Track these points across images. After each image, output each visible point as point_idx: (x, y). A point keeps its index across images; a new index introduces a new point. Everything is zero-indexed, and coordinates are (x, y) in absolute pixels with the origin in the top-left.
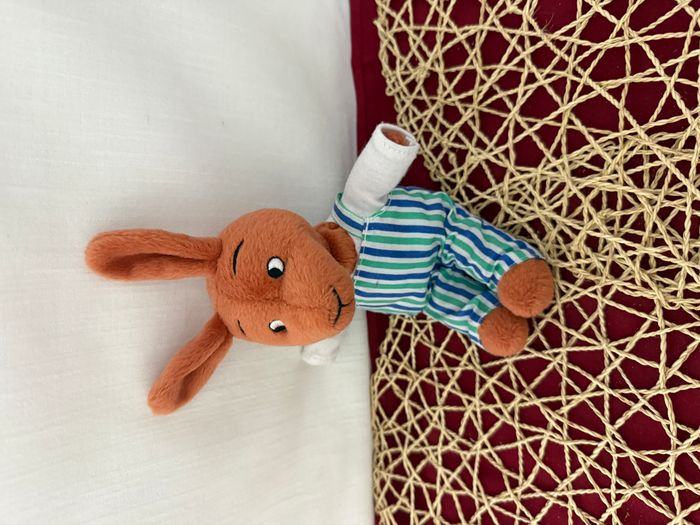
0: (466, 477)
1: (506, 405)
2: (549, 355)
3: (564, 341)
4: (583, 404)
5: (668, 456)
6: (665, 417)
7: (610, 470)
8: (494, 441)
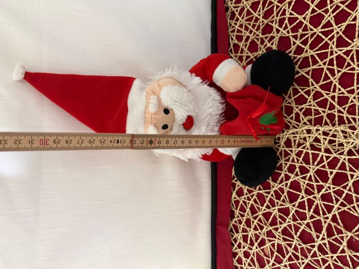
0: (252, 260)
7: (298, 253)
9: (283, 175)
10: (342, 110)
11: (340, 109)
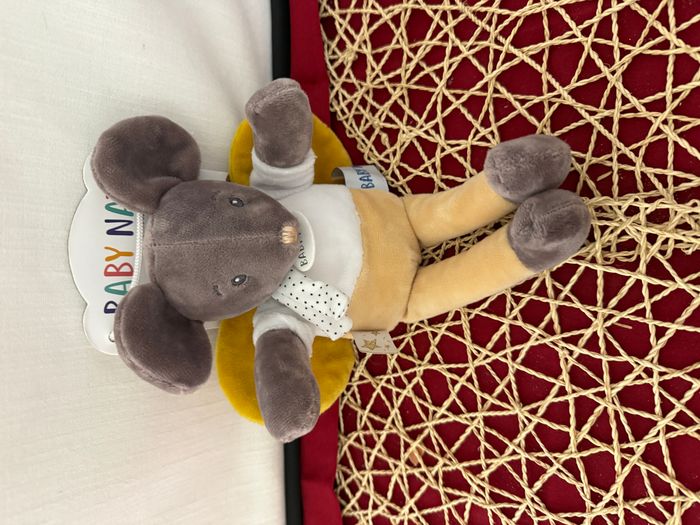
1: (431, 469)
2: (466, 419)
3: (479, 405)
4: (502, 468)
5: (584, 518)
6: (579, 479)
8: (420, 505)
9: (505, 329)
10: (632, 156)
11: (627, 151)
